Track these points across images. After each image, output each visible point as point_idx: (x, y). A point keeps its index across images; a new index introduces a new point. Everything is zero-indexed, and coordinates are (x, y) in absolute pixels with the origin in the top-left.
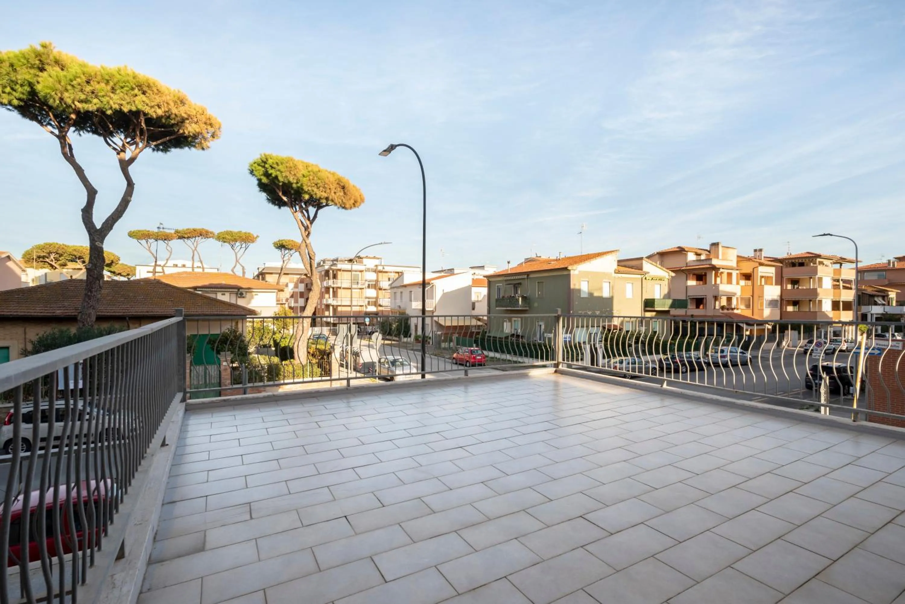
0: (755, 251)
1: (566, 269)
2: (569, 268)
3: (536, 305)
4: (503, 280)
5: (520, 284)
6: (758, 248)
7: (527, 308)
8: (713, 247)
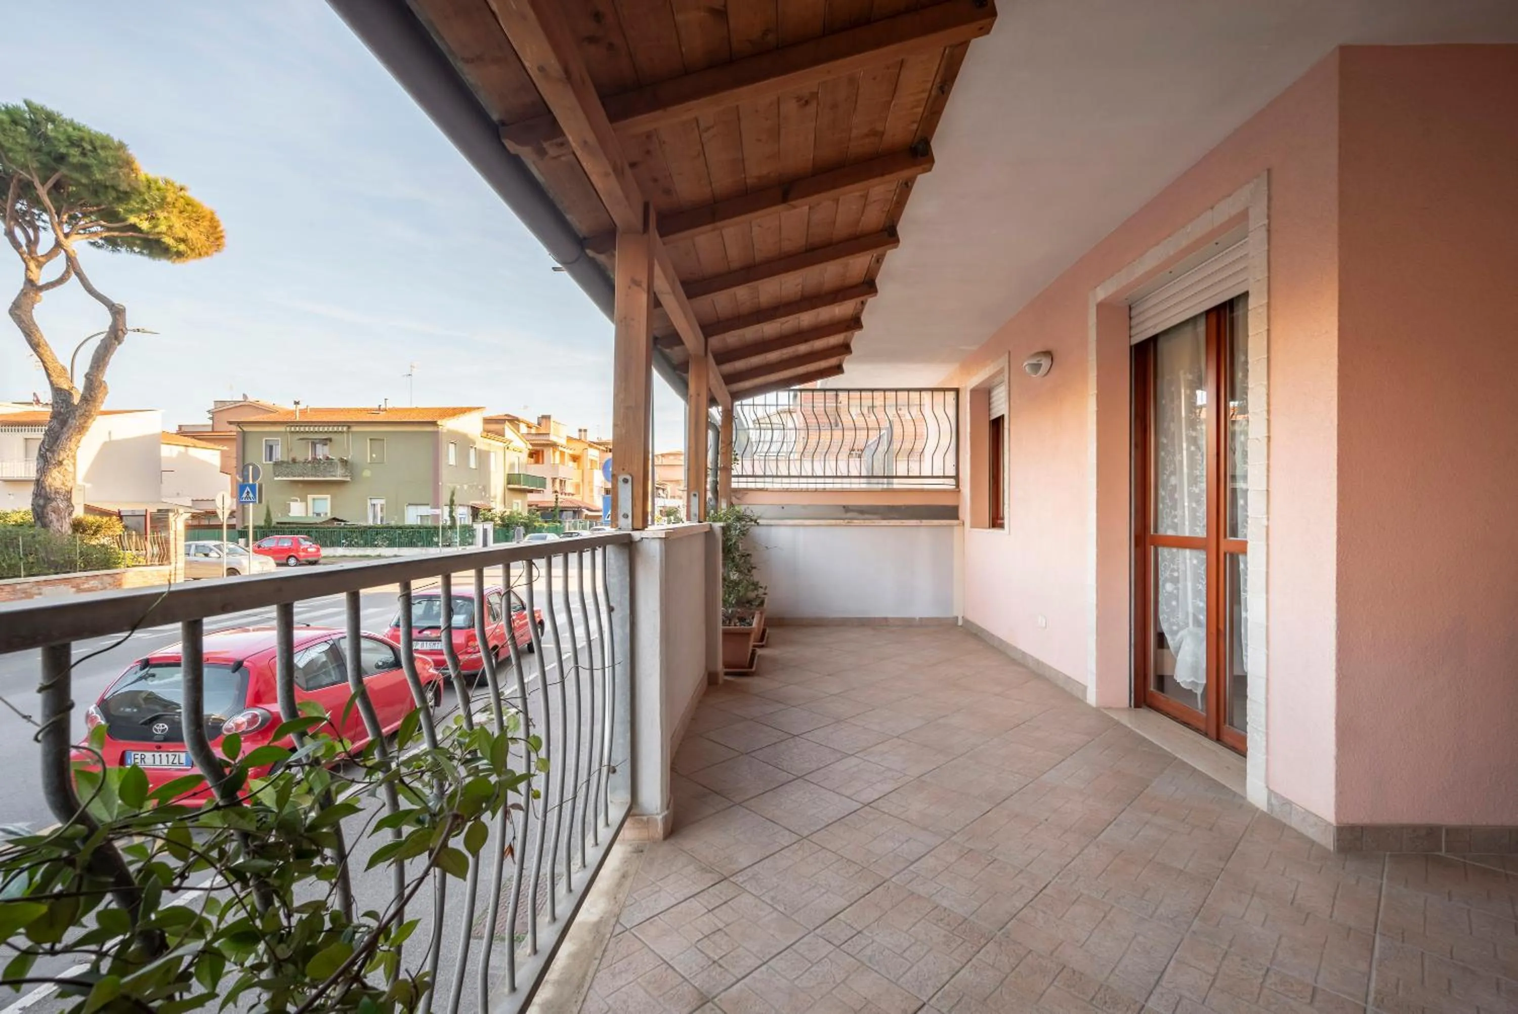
0: (580, 430)
1: (434, 423)
2: (439, 423)
3: (367, 473)
4: (286, 432)
5: (330, 440)
6: (583, 428)
7: (348, 479)
8: (544, 421)
